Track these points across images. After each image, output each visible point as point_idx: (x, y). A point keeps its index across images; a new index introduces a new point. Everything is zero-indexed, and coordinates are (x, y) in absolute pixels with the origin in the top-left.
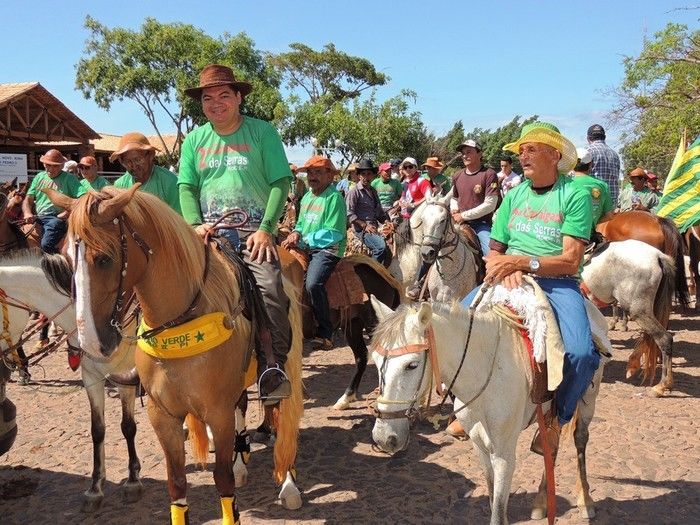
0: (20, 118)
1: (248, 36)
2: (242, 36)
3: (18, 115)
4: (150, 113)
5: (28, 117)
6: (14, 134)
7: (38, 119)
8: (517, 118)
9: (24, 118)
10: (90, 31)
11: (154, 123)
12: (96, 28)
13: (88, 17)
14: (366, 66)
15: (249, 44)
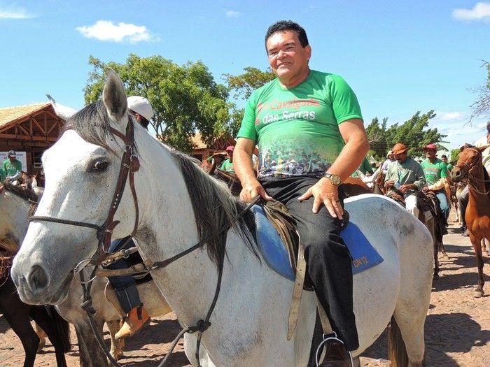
0: (40, 128)
1: (204, 64)
2: (199, 64)
3: (38, 125)
5: (46, 127)
6: (35, 138)
7: (53, 128)
8: (418, 113)
9: (43, 128)
10: (93, 66)
12: (96, 63)
13: (91, 56)
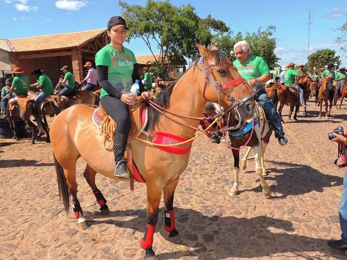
0: (99, 44)
1: (191, 5)
2: (189, 5)
4: (148, 43)
11: (150, 48)
12: (124, 6)
14: (222, 24)
15: (193, 9)
